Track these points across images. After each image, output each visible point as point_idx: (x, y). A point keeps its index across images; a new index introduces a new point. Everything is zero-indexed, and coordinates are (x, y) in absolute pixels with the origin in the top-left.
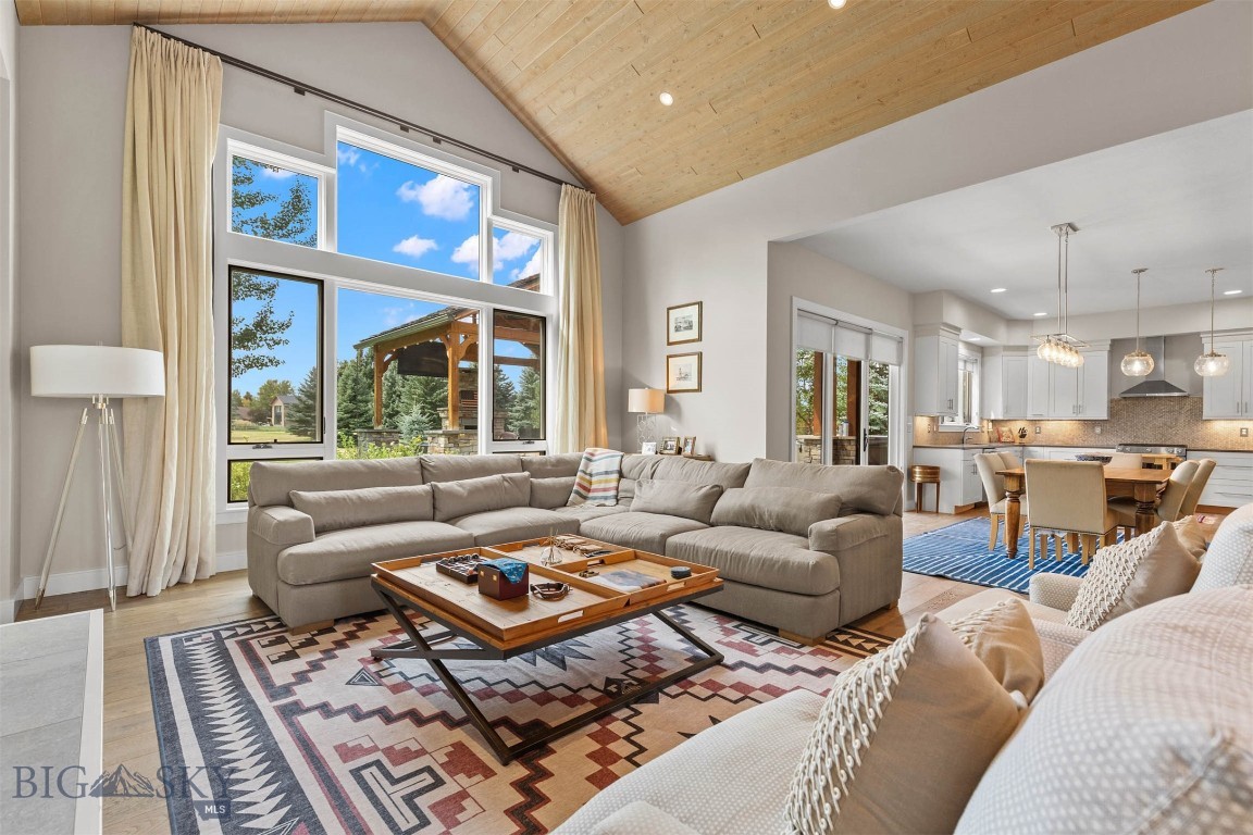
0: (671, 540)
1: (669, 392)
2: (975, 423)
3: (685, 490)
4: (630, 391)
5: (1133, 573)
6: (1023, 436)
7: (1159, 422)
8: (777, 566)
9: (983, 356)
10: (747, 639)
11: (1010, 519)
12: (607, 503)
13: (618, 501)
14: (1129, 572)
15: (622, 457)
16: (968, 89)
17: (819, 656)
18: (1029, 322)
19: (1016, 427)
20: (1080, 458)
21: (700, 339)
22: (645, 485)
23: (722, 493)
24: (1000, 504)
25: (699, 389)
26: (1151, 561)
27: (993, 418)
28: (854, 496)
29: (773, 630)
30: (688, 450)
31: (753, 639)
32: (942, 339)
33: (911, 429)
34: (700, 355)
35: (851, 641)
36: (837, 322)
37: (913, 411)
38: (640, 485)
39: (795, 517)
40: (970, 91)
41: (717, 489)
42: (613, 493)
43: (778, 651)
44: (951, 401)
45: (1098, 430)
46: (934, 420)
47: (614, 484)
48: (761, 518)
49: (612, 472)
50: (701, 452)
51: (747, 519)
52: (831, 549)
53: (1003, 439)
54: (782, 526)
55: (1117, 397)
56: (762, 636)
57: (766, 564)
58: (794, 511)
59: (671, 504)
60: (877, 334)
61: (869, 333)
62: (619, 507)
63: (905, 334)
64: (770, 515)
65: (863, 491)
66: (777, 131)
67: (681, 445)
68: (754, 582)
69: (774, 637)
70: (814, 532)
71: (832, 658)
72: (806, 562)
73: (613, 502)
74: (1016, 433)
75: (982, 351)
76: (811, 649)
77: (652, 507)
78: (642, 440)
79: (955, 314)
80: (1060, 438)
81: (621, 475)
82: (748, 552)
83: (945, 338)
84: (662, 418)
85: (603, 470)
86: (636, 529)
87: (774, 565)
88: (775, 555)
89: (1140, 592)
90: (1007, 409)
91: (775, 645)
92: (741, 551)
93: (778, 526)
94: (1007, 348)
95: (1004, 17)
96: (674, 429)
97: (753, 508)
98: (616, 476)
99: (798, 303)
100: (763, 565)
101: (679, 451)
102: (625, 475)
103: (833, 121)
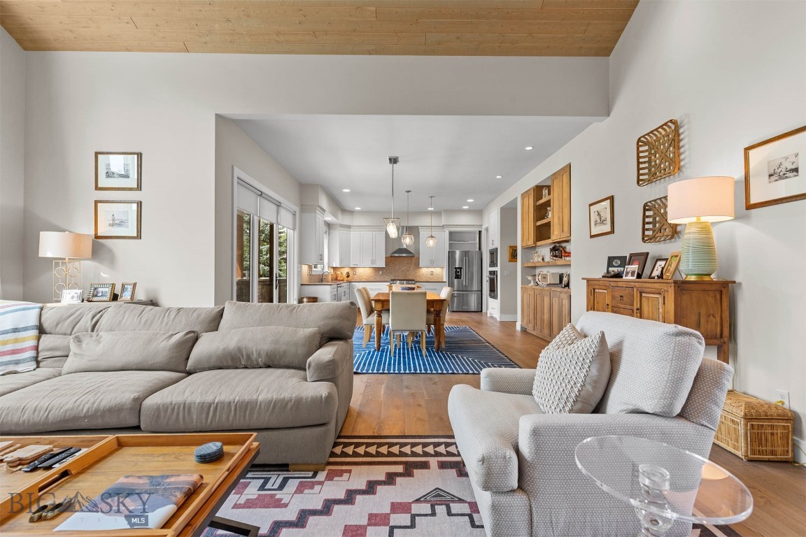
0: (151, 401)
1: (97, 237)
2: (326, 270)
3: (150, 341)
4: (42, 233)
5: (589, 367)
6: (348, 276)
7: (404, 268)
8: (289, 406)
9: (329, 229)
10: (262, 488)
11: (377, 327)
12: (19, 368)
13: (38, 363)
14: (586, 366)
15: (42, 309)
16: (368, 51)
17: (336, 479)
18: (352, 212)
19: (345, 271)
20: (403, 289)
21: (139, 187)
22: (86, 341)
23: (196, 339)
24: (370, 318)
25: (139, 236)
26: (599, 357)
27: (334, 266)
28: (329, 328)
29: (283, 467)
30: (127, 296)
31: (269, 486)
32: (318, 216)
33: (300, 272)
34: (140, 204)
35: (345, 450)
36: (261, 194)
37: (301, 262)
38: (78, 340)
39: (285, 352)
40: (370, 53)
41: (192, 335)
42: (32, 353)
43: (300, 490)
44: (321, 255)
45: (381, 273)
46: (310, 267)
47: (33, 343)
48: (249, 357)
49: (25, 329)
50: (141, 295)
51: (233, 361)
52: (329, 377)
53: (339, 278)
54: (272, 362)
55: (389, 255)
56: (275, 479)
57: (278, 406)
58: (283, 348)
59: (133, 357)
60: (283, 207)
61: (279, 205)
62: (44, 371)
63: (297, 209)
64: (259, 354)
65: (335, 322)
66: (228, 20)
67: (118, 291)
68: (265, 426)
69: (286, 474)
70: (313, 364)
71: (346, 476)
72: (318, 395)
73: (33, 365)
74: (345, 275)
75: (329, 226)
76: (325, 473)
77: (104, 364)
78: (61, 288)
79: (324, 202)
80: (365, 277)
81: (41, 330)
82: (255, 397)
83: (319, 214)
84: (88, 265)
85: (9, 327)
86: (91, 398)
87: (287, 404)
88: (286, 394)
89: (594, 378)
90: (341, 261)
91: (293, 485)
92: (247, 398)
93: (268, 363)
94: (342, 226)
95: (397, 13)
96: (106, 275)
97: (240, 350)
98: (35, 332)
99: (238, 172)
100: (274, 407)
101: (115, 297)
102: (48, 330)
103: (278, 33)
